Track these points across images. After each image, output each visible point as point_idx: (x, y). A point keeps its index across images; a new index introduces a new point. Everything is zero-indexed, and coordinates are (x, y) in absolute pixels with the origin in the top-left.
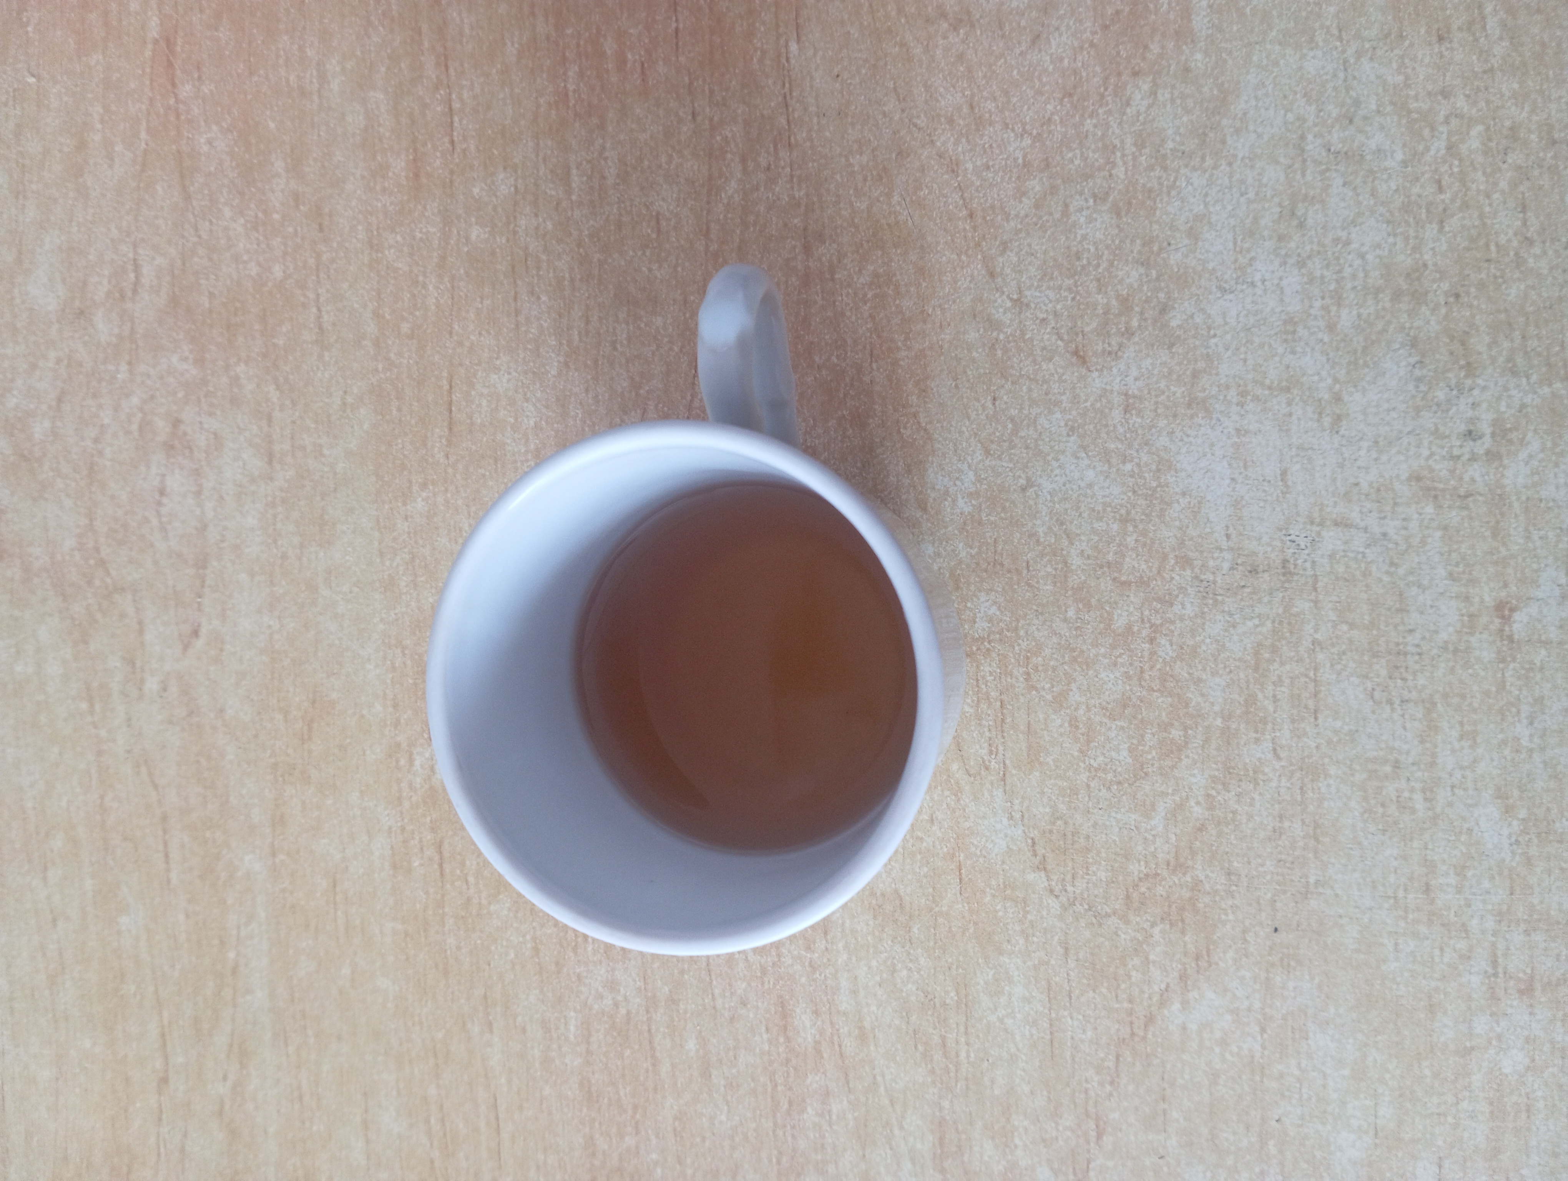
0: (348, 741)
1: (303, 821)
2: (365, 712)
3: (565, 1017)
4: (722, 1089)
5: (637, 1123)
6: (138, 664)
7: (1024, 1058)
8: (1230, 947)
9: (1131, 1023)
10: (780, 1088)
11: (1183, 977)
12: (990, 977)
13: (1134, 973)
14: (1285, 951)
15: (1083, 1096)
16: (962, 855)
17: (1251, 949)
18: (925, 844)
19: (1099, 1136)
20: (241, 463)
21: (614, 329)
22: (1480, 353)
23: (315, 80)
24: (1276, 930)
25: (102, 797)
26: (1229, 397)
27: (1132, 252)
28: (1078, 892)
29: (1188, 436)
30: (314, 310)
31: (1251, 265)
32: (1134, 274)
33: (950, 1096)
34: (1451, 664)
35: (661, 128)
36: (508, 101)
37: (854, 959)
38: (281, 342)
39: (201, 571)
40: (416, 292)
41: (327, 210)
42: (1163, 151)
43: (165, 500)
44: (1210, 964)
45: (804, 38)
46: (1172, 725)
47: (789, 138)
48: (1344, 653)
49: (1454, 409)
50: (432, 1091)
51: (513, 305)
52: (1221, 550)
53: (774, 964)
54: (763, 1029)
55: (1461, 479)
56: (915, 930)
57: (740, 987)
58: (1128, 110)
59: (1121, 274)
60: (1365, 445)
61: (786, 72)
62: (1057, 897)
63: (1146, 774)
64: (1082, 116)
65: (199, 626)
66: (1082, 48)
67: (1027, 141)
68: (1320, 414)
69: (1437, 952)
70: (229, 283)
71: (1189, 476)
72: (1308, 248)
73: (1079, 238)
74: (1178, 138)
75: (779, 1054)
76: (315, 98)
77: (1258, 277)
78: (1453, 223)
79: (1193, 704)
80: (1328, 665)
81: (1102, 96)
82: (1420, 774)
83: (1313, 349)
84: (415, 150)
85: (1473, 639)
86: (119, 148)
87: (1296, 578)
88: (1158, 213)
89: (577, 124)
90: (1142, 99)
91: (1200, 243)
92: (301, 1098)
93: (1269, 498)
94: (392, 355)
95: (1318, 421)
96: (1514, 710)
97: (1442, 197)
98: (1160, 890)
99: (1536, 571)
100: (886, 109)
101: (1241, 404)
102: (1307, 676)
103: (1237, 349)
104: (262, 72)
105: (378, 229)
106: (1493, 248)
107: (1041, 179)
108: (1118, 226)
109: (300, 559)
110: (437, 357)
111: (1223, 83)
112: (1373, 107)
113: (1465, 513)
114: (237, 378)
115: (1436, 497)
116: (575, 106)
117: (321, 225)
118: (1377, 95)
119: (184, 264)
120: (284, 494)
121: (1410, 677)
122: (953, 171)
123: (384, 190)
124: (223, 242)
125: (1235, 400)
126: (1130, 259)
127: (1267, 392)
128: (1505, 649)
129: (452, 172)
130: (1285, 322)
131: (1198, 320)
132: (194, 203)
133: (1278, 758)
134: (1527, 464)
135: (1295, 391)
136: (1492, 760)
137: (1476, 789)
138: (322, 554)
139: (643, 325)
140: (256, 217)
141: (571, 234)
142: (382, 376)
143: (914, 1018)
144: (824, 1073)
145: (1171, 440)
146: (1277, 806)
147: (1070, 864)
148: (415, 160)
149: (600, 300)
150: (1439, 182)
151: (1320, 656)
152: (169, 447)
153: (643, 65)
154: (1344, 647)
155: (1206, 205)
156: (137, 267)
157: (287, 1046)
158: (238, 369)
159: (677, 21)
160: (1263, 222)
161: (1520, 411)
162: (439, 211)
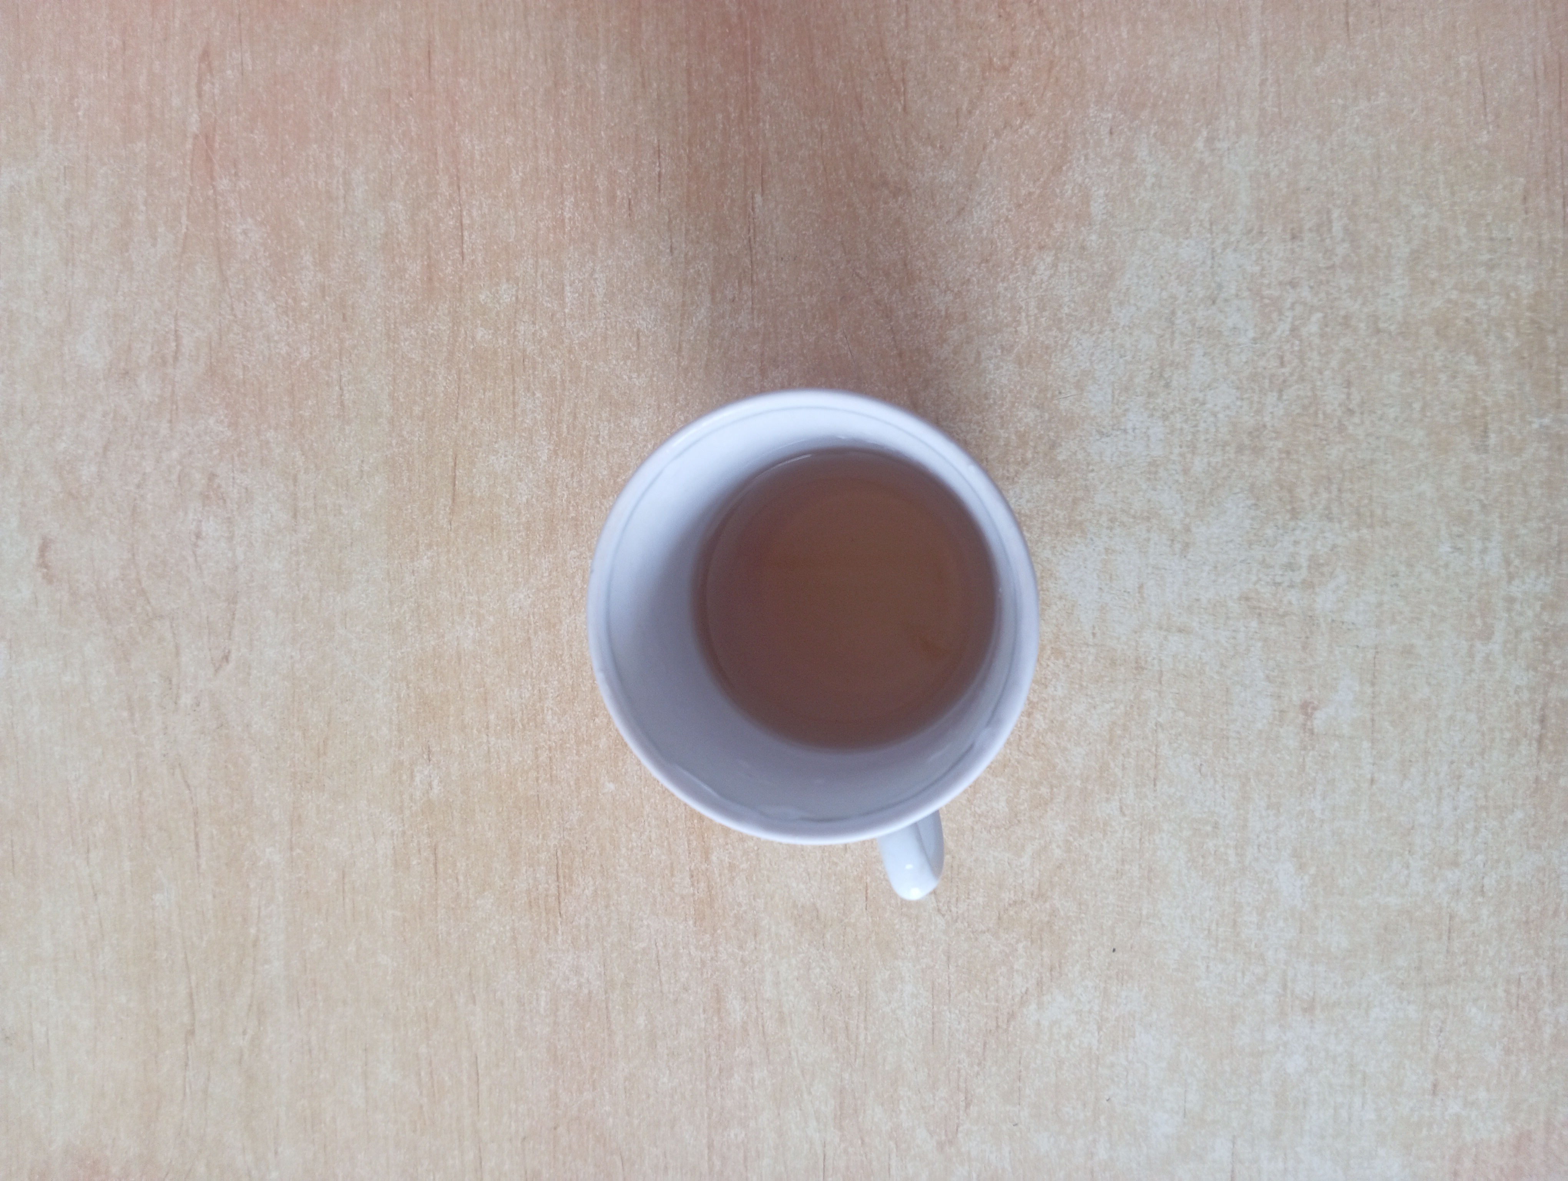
0: (358, 757)
1: (317, 822)
2: (373, 734)
3: (537, 994)
4: (666, 1057)
5: (594, 1081)
6: (174, 681)
7: (910, 1042)
8: (1077, 961)
9: (997, 1018)
10: (712, 1058)
11: (1039, 983)
12: (887, 976)
13: (1001, 979)
14: (1121, 967)
15: (956, 1074)
16: (869, 878)
17: (1094, 964)
18: (839, 868)
19: (967, 1106)
20: (269, 515)
21: (598, 426)
22: (1303, 501)
23: (341, 187)
24: (1114, 950)
25: (140, 793)
26: (1101, 522)
27: (1030, 396)
28: (960, 912)
29: (1066, 551)
30: (337, 388)
31: (1125, 415)
32: (1031, 415)
33: (850, 1070)
34: (1263, 748)
35: (643, 258)
36: (512, 222)
37: (777, 957)
38: (307, 414)
39: (232, 606)
40: (427, 380)
41: (350, 303)
42: (1060, 315)
43: (200, 543)
44: (1061, 974)
45: (767, 192)
46: (1042, 783)
47: (752, 277)
48: (1180, 735)
49: (1279, 545)
50: (423, 1049)
51: (511, 398)
52: (1088, 645)
53: (712, 958)
54: (701, 1010)
55: (1281, 601)
56: (828, 936)
57: (684, 975)
58: (1034, 278)
59: (1020, 414)
60: (1206, 568)
61: (751, 220)
62: (943, 915)
63: (1019, 821)
64: (996, 279)
65: (229, 652)
66: (998, 221)
67: (950, 297)
68: (1172, 540)
69: (1239, 975)
70: (261, 358)
71: (1066, 584)
72: (1171, 404)
73: (988, 381)
74: (1072, 305)
75: (713, 1030)
76: (341, 202)
77: (1129, 425)
78: (1290, 393)
79: (1059, 767)
80: (1167, 743)
81: (1013, 264)
82: (1234, 834)
83: (1170, 488)
84: (429, 257)
85: (1281, 730)
86: (162, 229)
87: (1145, 671)
88: (1053, 366)
89: (572, 248)
90: (1045, 270)
91: (1085, 394)
92: (310, 1051)
93: (1128, 606)
94: (405, 433)
95: (1171, 546)
96: (1310, 788)
97: (1283, 370)
98: (1025, 914)
99: (1335, 679)
100: (834, 259)
101: (1111, 529)
102: (1150, 751)
103: (1110, 483)
104: (293, 175)
105: (395, 323)
106: (1321, 416)
107: (959, 329)
108: (1020, 375)
109: (319, 601)
110: (444, 438)
111: (1111, 262)
112: (1233, 291)
113: (1282, 629)
114: (268, 442)
115: (1260, 615)
116: (570, 231)
117: (344, 315)
118: (1237, 281)
119: (221, 339)
120: (307, 545)
121: (1231, 757)
122: (887, 317)
123: (401, 289)
124: (256, 322)
125: (1105, 525)
126: (1028, 402)
127: (1131, 520)
128: (1307, 739)
129: (461, 279)
130: (1150, 464)
131: (1080, 456)
132: (231, 285)
133: (1124, 815)
134: (1334, 592)
135: (1154, 521)
136: (1291, 827)
137: (1277, 849)
138: (339, 598)
139: (622, 424)
140: (287, 303)
141: (563, 342)
142: (396, 450)
143: (823, 1007)
144: (750, 1047)
145: (1054, 554)
146: (1120, 853)
147: (955, 890)
148: (428, 265)
149: (586, 400)
150: (1281, 358)
151: (1161, 736)
152: (205, 497)
153: (630, 200)
154: (1180, 729)
155: (1092, 362)
156: (178, 338)
157: (299, 1007)
158: (268, 434)
159: (660, 166)
160: (1137, 380)
161: (1332, 550)
162: (449, 312)
